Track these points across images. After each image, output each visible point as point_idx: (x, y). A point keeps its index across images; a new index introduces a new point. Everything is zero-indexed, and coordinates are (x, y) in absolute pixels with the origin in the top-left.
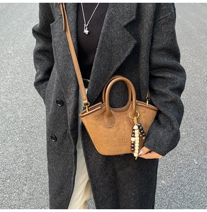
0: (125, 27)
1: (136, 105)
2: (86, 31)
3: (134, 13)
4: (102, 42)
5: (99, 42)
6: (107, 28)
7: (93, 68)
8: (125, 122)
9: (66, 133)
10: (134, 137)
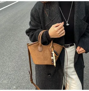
1: (53, 44)
8: (47, 50)
10: (53, 57)
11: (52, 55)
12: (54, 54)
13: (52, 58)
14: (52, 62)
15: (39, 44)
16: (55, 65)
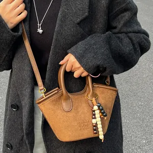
0: (78, 24)
2: (40, 31)
3: (87, 10)
4: (56, 40)
5: (54, 40)
6: (61, 26)
7: (48, 66)
8: (84, 105)
9: (22, 139)
10: (95, 118)
11: (94, 115)
12: (97, 112)
13: (94, 121)
14: (95, 130)
15: (62, 94)
16: (101, 137)
